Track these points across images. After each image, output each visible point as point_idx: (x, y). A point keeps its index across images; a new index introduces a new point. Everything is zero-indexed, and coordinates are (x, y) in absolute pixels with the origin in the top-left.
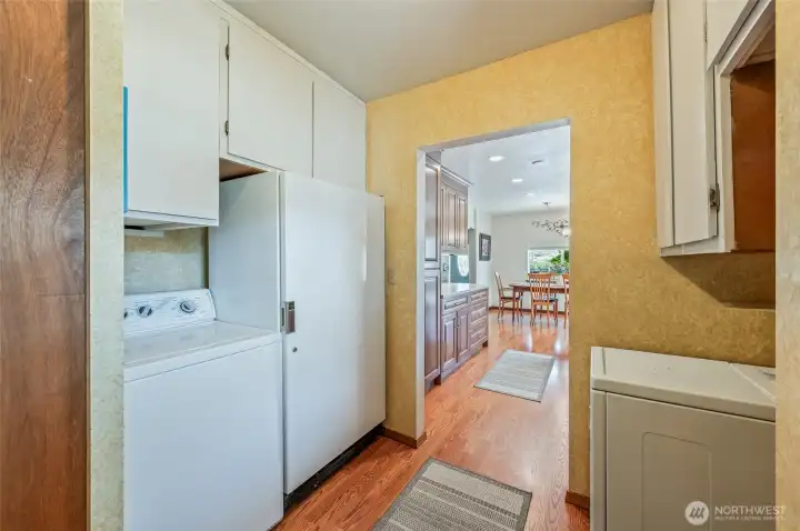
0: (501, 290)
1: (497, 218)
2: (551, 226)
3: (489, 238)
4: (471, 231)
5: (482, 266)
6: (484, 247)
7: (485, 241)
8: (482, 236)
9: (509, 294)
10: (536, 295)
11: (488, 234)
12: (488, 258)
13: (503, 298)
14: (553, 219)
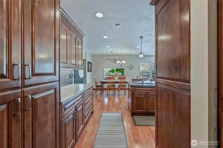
0: (96, 83)
1: (94, 56)
2: (112, 60)
3: (91, 63)
4: (84, 60)
5: (88, 74)
6: (89, 67)
7: (90, 65)
8: (89, 63)
9: (99, 84)
10: (109, 85)
11: (91, 62)
12: (91, 71)
13: (97, 86)
14: (112, 58)
